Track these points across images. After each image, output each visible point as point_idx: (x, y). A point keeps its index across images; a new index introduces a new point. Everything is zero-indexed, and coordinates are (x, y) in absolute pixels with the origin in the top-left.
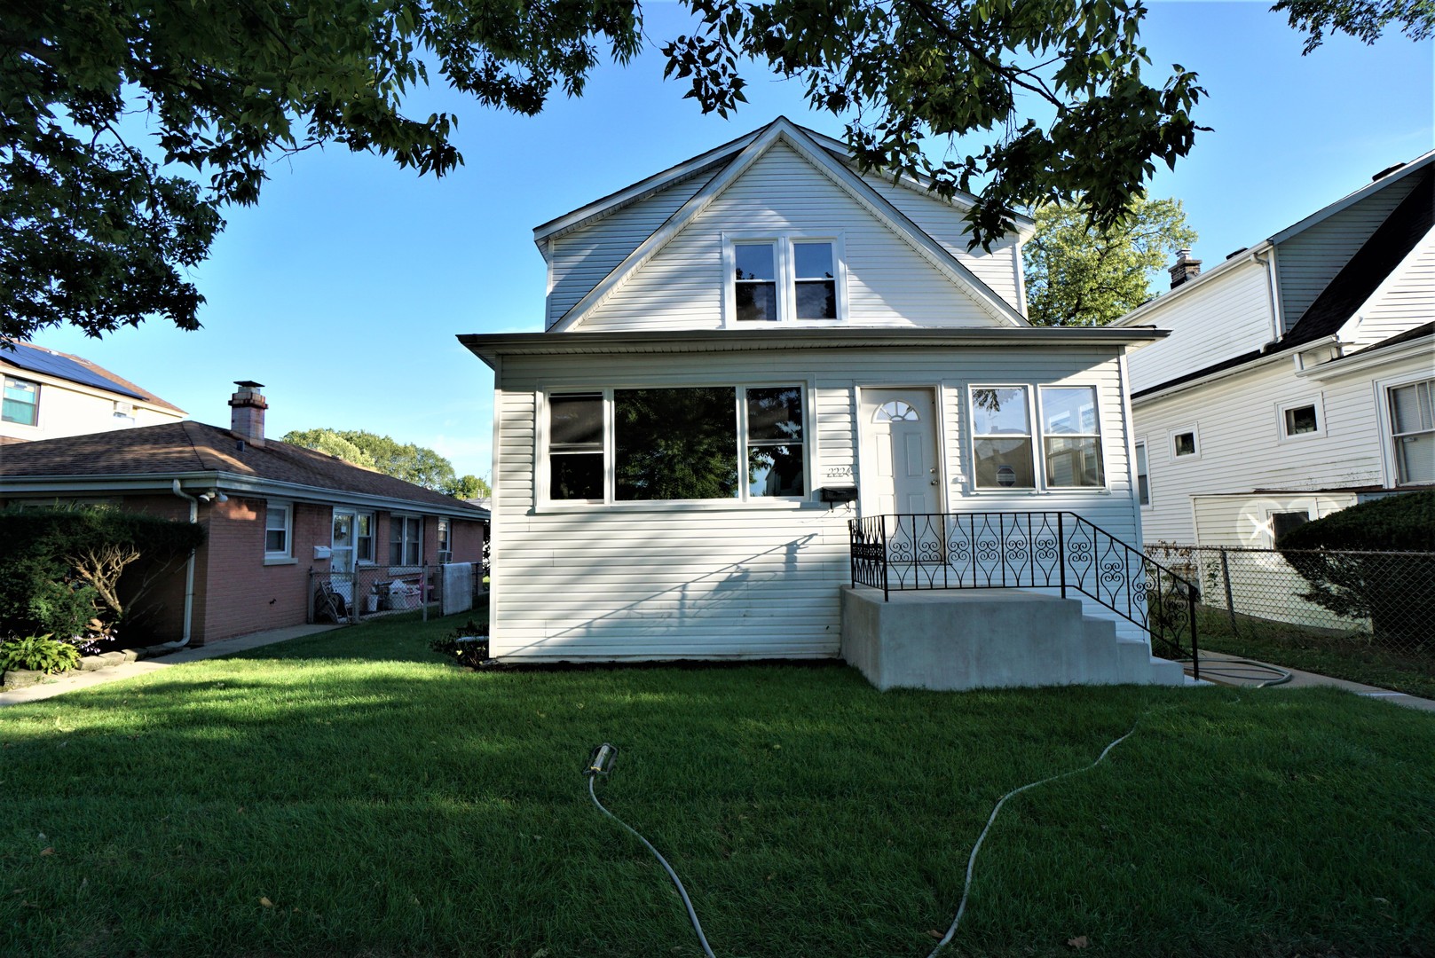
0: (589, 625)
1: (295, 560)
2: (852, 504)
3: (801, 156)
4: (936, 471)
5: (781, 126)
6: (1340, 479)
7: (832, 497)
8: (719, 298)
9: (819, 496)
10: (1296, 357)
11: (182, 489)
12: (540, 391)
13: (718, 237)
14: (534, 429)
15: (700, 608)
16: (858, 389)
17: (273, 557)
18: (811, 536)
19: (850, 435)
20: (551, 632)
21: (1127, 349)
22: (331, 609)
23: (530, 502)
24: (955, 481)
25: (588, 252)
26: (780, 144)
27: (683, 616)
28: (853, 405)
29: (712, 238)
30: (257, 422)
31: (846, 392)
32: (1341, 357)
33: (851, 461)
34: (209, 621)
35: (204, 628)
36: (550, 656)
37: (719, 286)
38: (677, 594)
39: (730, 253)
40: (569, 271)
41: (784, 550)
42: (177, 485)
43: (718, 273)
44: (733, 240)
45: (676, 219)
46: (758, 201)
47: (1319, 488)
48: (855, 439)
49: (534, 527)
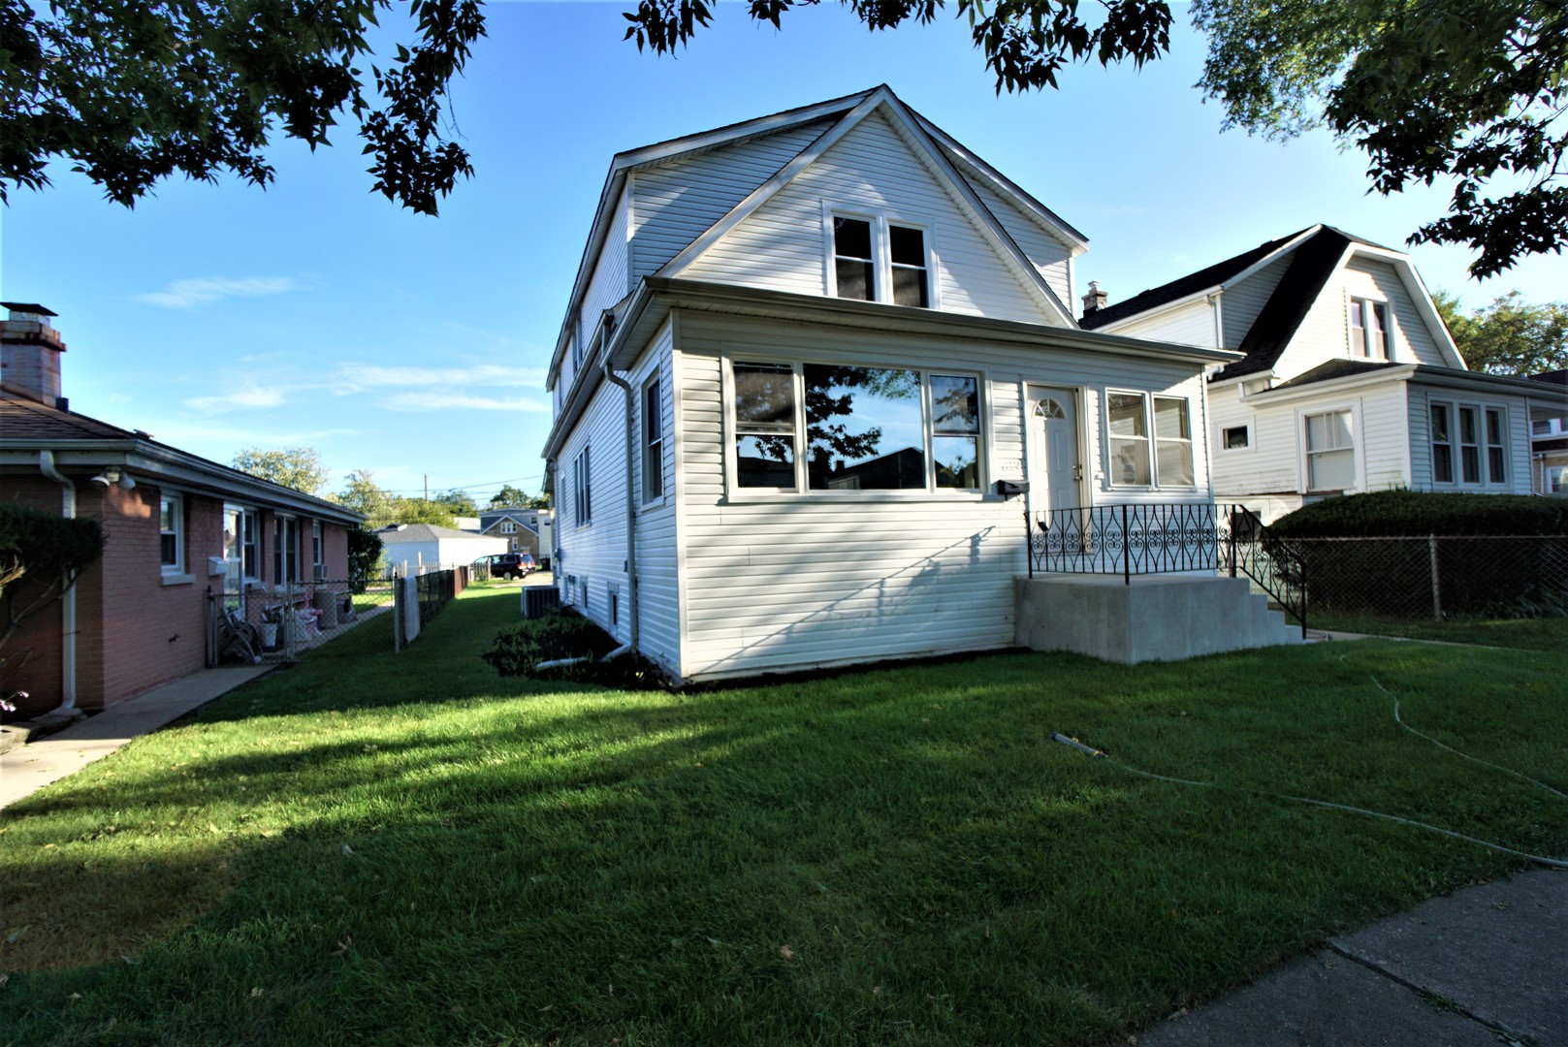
0: (789, 630)
1: (191, 578)
2: (1022, 497)
3: (896, 132)
4: (1079, 467)
5: (882, 96)
6: (1264, 486)
7: (1005, 491)
8: (820, 272)
9: (996, 489)
10: (1240, 385)
11: (57, 467)
12: (727, 357)
13: (818, 205)
14: (721, 402)
15: (896, 605)
16: (1025, 384)
17: (170, 573)
18: (990, 529)
19: (1019, 429)
20: (749, 641)
21: (1206, 367)
22: (243, 644)
23: (721, 490)
24: (1096, 478)
25: (676, 195)
26: (875, 114)
27: (881, 614)
28: (1021, 400)
29: (812, 204)
30: (51, 370)
31: (1015, 387)
32: (1270, 389)
33: (1020, 455)
34: (109, 671)
35: (102, 682)
36: (747, 669)
37: (820, 258)
38: (874, 591)
39: (829, 223)
40: (653, 214)
41: (969, 542)
42: (47, 460)
43: (820, 245)
44: (833, 211)
45: (783, 174)
46: (856, 172)
47: (1248, 493)
48: (1023, 434)
49: (726, 519)
